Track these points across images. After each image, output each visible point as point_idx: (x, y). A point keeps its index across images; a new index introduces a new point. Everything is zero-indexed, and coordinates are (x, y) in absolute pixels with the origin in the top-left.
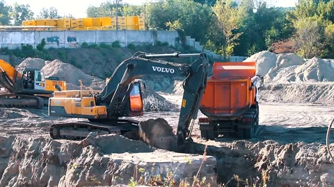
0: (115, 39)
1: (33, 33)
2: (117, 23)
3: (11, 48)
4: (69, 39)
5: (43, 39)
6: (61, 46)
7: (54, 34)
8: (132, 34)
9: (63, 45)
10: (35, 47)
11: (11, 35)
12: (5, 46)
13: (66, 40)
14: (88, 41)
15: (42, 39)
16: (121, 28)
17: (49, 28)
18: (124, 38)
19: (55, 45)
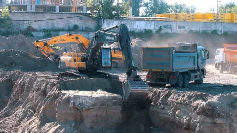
0: (214, 28)
1: (154, 22)
2: (217, 17)
3: (137, 31)
4: (180, 27)
5: (161, 27)
6: (173, 31)
7: (168, 23)
8: (227, 26)
9: (175, 31)
10: (154, 31)
11: (138, 23)
12: (133, 30)
13: (178, 28)
14: (193, 29)
15: (159, 26)
16: (221, 21)
17: (166, 19)
18: (221, 28)
19: (169, 31)
